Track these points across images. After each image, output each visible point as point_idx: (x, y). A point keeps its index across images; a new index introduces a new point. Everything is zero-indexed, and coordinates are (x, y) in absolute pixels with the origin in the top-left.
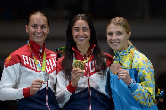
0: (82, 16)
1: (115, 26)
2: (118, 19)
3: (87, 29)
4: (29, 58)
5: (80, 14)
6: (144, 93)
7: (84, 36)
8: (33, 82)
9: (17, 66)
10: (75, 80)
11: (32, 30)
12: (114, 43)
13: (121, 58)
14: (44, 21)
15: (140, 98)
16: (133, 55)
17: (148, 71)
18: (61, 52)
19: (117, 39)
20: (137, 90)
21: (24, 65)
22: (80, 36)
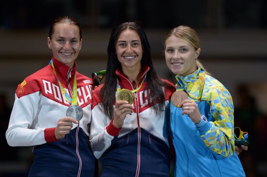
0: (130, 25)
2: (182, 29)
3: (138, 44)
4: (53, 84)
6: (219, 136)
7: (134, 54)
8: (59, 121)
9: (35, 96)
10: (118, 117)
11: (58, 45)
12: (175, 63)
13: (185, 87)
14: (75, 33)
15: (213, 143)
16: (202, 82)
17: (225, 105)
18: (99, 78)
19: (179, 57)
20: (209, 132)
21: (44, 95)
22: (127, 53)
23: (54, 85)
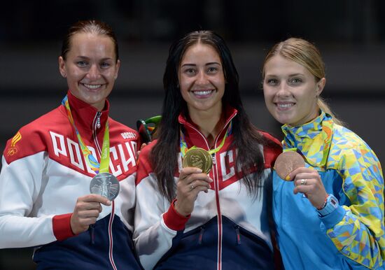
0: (203, 36)
1: (286, 61)
2: (293, 44)
3: (216, 69)
4: (68, 139)
5: (199, 30)
6: (358, 231)
7: (210, 87)
8: (78, 201)
9: (37, 160)
10: (185, 197)
11: (77, 71)
12: (281, 103)
13: (299, 145)
14: (106, 49)
15: (348, 244)
16: (329, 137)
17: (368, 178)
18: (150, 130)
19: (289, 94)
20: (341, 223)
21: (53, 157)
22: (198, 85)
23: (69, 141)
